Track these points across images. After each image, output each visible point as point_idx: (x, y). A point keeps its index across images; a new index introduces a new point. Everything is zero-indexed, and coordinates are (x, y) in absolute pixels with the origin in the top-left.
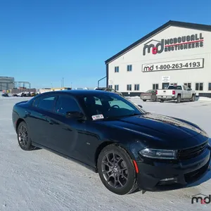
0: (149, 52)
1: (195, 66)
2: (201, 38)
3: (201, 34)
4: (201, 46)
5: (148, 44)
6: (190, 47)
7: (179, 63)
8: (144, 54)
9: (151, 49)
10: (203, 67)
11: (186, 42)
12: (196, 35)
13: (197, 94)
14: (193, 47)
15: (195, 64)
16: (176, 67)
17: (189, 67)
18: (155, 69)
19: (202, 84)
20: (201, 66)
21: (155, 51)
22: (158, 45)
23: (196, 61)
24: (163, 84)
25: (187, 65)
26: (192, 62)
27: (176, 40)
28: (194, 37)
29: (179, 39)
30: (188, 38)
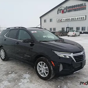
0: (60, 12)
1: (82, 19)
2: (85, 5)
4: (85, 9)
6: (79, 10)
7: (74, 17)
9: (61, 11)
11: (78, 7)
12: (83, 4)
13: (82, 32)
14: (81, 10)
15: (82, 18)
16: (73, 20)
17: (79, 19)
18: (63, 21)
20: (85, 19)
21: (63, 12)
22: (64, 9)
23: (82, 17)
24: (67, 28)
25: (78, 19)
26: (80, 17)
27: (73, 7)
28: (82, 5)
29: (74, 6)
30: (79, 5)
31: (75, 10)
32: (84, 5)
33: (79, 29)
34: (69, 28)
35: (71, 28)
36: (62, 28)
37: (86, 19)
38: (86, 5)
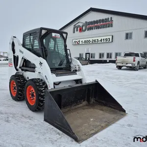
0: (77, 31)
1: (107, 41)
3: (111, 18)
4: (112, 26)
6: (104, 27)
7: (96, 39)
8: (74, 32)
12: (108, 18)
13: (108, 61)
15: (106, 39)
16: (94, 42)
17: (103, 42)
18: (81, 43)
19: (111, 54)
21: (81, 30)
22: (83, 26)
23: (107, 37)
24: (86, 54)
25: (101, 40)
27: (95, 22)
28: (107, 20)
31: (98, 27)
33: (103, 56)
34: (89, 54)
36: (80, 54)
37: (112, 41)
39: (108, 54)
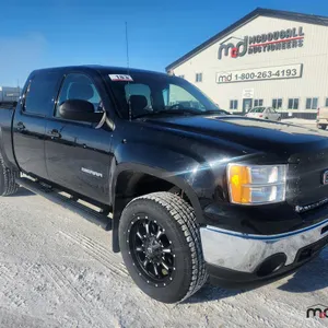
0: (226, 54)
1: (290, 75)
2: (301, 34)
3: (301, 29)
5: (226, 43)
6: (284, 48)
7: (267, 70)
8: (220, 57)
9: (230, 50)
10: (301, 76)
11: (279, 39)
12: (294, 29)
13: (290, 115)
14: (289, 47)
15: (289, 72)
16: (262, 77)
17: (281, 76)
18: (234, 79)
19: (297, 100)
20: (298, 75)
21: (235, 54)
22: (239, 45)
23: (291, 68)
24: (244, 100)
25: (278, 74)
26: (286, 68)
28: (290, 32)
29: (270, 36)
30: (282, 34)
31: (272, 48)
32: (297, 32)
33: (280, 104)
34: (251, 100)
35: (256, 101)
36: (231, 102)
38: (303, 31)
39: (290, 101)
